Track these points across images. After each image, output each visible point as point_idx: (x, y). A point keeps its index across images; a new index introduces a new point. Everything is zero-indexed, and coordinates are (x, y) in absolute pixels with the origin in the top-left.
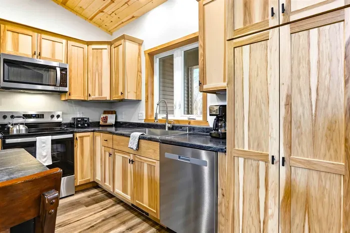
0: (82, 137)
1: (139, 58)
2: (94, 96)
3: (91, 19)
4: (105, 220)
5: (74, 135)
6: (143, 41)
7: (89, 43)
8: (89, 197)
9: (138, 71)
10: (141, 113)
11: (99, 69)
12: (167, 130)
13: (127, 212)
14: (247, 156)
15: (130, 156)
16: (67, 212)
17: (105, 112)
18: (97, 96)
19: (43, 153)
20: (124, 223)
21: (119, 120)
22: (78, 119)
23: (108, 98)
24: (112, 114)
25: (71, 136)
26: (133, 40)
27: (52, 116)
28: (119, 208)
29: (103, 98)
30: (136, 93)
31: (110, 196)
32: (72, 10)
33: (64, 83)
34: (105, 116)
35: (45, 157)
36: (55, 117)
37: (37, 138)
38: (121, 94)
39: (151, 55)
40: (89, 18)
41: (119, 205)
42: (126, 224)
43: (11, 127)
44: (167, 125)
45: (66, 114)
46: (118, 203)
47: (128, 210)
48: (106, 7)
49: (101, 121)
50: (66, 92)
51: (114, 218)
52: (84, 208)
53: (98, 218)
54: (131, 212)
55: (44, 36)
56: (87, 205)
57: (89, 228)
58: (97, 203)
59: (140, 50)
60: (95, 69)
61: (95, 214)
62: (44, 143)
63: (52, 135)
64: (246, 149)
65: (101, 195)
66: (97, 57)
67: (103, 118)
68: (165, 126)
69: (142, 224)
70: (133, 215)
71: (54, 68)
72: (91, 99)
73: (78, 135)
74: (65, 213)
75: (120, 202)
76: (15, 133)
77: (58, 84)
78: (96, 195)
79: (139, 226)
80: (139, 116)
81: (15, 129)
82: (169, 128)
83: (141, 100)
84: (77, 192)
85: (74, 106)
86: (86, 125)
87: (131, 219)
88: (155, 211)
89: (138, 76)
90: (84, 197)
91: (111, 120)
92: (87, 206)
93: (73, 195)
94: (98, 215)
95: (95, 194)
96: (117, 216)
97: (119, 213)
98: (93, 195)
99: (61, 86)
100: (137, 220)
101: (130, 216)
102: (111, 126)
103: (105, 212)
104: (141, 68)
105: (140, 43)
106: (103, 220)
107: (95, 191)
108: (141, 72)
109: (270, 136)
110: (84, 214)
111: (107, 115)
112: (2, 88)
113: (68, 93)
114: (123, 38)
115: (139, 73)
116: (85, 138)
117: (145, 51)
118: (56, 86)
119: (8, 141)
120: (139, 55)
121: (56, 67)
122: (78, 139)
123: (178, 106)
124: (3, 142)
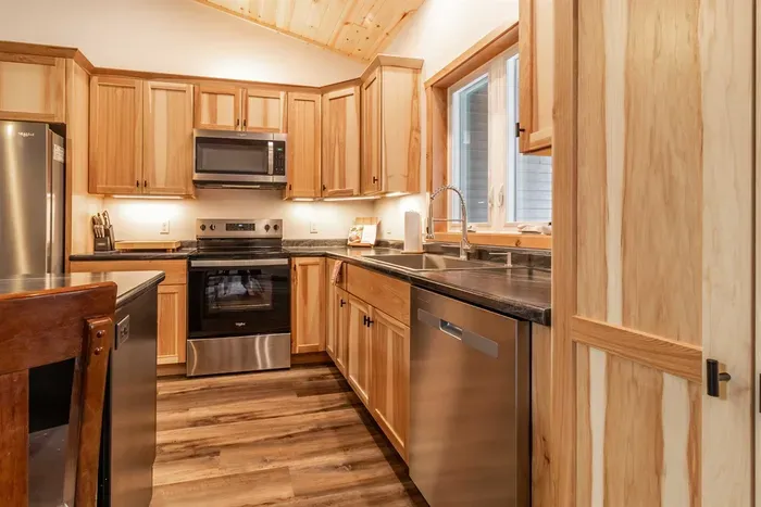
0: (304, 266)
1: (415, 102)
2: (333, 188)
3: (332, 45)
4: (317, 431)
5: (290, 261)
6: (423, 62)
7: (323, 90)
8: (310, 379)
9: (412, 130)
11: (341, 136)
13: (363, 428)
14: (621, 347)
15: (367, 308)
16: (268, 397)
17: (358, 221)
18: (337, 189)
20: (345, 448)
23: (357, 192)
24: (371, 224)
25: (285, 261)
26: (397, 64)
27: (267, 227)
28: (352, 414)
29: (347, 192)
30: (408, 177)
31: (345, 386)
33: (280, 168)
34: (358, 227)
36: (272, 229)
38: (374, 180)
39: (442, 89)
41: (354, 410)
42: (348, 452)
44: (464, 246)
46: (354, 405)
47: (366, 425)
48: (350, 12)
50: (285, 184)
51: (331, 433)
52: (294, 398)
53: (308, 423)
54: (370, 431)
55: (251, 91)
56: (302, 392)
57: (283, 437)
58: (318, 394)
59: (416, 82)
60: (333, 137)
61: (305, 413)
64: (614, 320)
65: (332, 380)
66: (337, 114)
69: (381, 463)
70: (371, 438)
71: (265, 143)
72: (327, 195)
73: (298, 261)
74: (264, 398)
75: (356, 403)
77: (271, 170)
78: (322, 379)
79: (374, 466)
82: (468, 255)
84: (294, 366)
87: (365, 445)
88: (403, 444)
89: (413, 139)
90: (301, 378)
91: (369, 236)
92: (299, 395)
93: (287, 369)
94: (309, 417)
95: (322, 377)
96: (340, 432)
97: (347, 425)
98: (318, 378)
99: (275, 173)
100: (374, 452)
101: (362, 440)
102: (368, 247)
103: (322, 415)
104: (418, 123)
105: (417, 68)
106: (313, 431)
107: (326, 371)
108: (419, 131)
109: (708, 278)
110: (288, 409)
111: (361, 226)
112: (195, 182)
113: (288, 187)
114: (378, 63)
115: (414, 132)
116: (309, 267)
117: (425, 83)
118: (266, 174)
119: (194, 263)
120: (415, 95)
121: (267, 142)
122: (298, 268)
123: (497, 202)
124: (189, 264)
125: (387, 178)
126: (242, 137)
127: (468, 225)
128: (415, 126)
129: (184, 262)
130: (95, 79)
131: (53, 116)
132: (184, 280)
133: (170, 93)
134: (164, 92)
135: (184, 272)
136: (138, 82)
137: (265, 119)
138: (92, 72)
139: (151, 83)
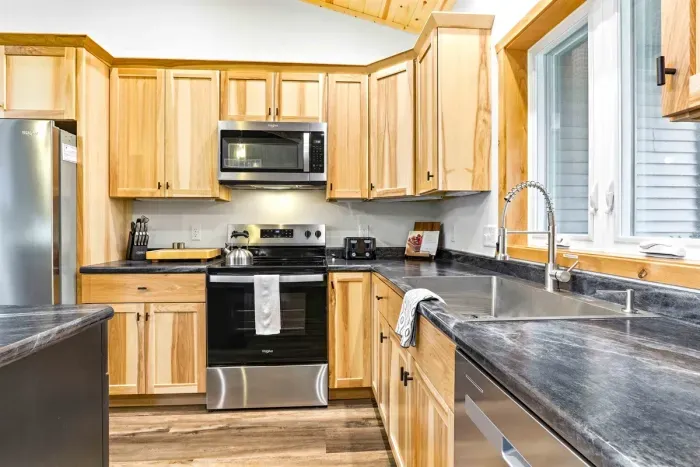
0: (344, 283)
1: (483, 73)
2: (382, 187)
3: (385, 17)
5: (326, 278)
6: (492, 19)
7: (371, 69)
8: (349, 423)
9: (479, 109)
10: (490, 229)
11: (392, 123)
12: (550, 287)
17: (418, 226)
18: (387, 187)
19: (264, 307)
21: (449, 245)
22: (353, 242)
23: (409, 192)
24: (432, 230)
25: (319, 277)
26: (461, 23)
27: (308, 234)
29: (398, 191)
30: (473, 172)
32: (346, 9)
33: (317, 163)
34: (415, 234)
35: (267, 316)
36: (313, 236)
37: (256, 276)
38: (429, 176)
39: (517, 52)
40: (381, 16)
43: (228, 251)
44: (550, 270)
45: (335, 229)
49: (407, 246)
50: (324, 183)
55: (286, 75)
56: (333, 446)
59: (483, 47)
60: (382, 124)
62: (266, 288)
63: (281, 274)
66: (387, 96)
67: (413, 239)
68: (543, 270)
71: (299, 135)
72: (375, 196)
73: (336, 277)
76: (232, 264)
77: (307, 167)
78: (363, 425)
80: (484, 238)
81: (232, 257)
82: (558, 285)
83: (488, 192)
84: (331, 404)
85: (351, 212)
86: (368, 255)
89: (480, 122)
90: (338, 421)
91: (429, 244)
93: (325, 407)
95: (364, 422)
99: (312, 170)
102: (427, 259)
104: (488, 99)
105: (485, 28)
108: (488, 111)
111: (420, 233)
112: (222, 183)
113: (328, 186)
114: (433, 25)
115: (482, 112)
116: (351, 285)
117: (497, 47)
118: (301, 171)
119: (214, 278)
120: (483, 62)
121: (303, 132)
122: (337, 286)
123: (603, 207)
124: (208, 279)
125: (446, 172)
126: (273, 128)
127: (558, 237)
128: (483, 103)
129: (203, 276)
130: (115, 71)
131: (62, 113)
132: (203, 297)
133: (195, 81)
134: (188, 82)
135: (203, 288)
136: (160, 71)
137: (302, 108)
138: (114, 63)
139: (173, 72)
